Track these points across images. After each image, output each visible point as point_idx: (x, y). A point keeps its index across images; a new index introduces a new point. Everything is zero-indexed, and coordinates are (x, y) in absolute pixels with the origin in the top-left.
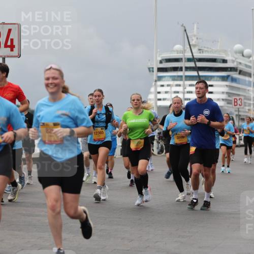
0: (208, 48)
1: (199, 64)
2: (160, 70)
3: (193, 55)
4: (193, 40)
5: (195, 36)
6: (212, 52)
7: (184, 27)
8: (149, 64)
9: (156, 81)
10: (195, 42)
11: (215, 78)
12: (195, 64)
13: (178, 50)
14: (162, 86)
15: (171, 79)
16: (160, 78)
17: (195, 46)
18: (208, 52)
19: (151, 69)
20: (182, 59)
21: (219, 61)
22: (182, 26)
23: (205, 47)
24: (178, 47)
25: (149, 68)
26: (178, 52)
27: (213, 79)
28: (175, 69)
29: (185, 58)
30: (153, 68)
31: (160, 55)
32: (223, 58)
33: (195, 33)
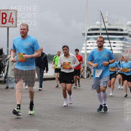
0: (113, 23)
1: (109, 32)
2: (88, 34)
3: (105, 27)
4: (105, 19)
5: (107, 17)
6: (115, 25)
7: (101, 12)
8: (83, 31)
9: (86, 40)
10: (107, 20)
11: (117, 39)
12: (107, 32)
13: (98, 24)
14: (89, 43)
15: (94, 39)
16: (88, 39)
17: (106, 22)
18: (113, 25)
19: (84, 34)
20: (100, 29)
21: (119, 30)
22: (100, 12)
23: (112, 23)
24: (98, 23)
25: (83, 34)
26: (98, 25)
27: (116, 39)
28: (96, 34)
29: (101, 29)
30: (85, 33)
31: (88, 27)
32: (121, 29)
33: (107, 15)
